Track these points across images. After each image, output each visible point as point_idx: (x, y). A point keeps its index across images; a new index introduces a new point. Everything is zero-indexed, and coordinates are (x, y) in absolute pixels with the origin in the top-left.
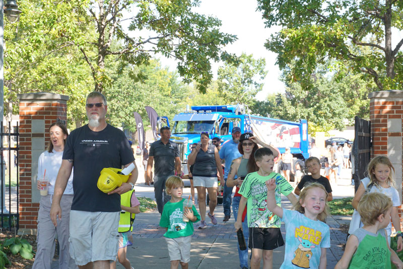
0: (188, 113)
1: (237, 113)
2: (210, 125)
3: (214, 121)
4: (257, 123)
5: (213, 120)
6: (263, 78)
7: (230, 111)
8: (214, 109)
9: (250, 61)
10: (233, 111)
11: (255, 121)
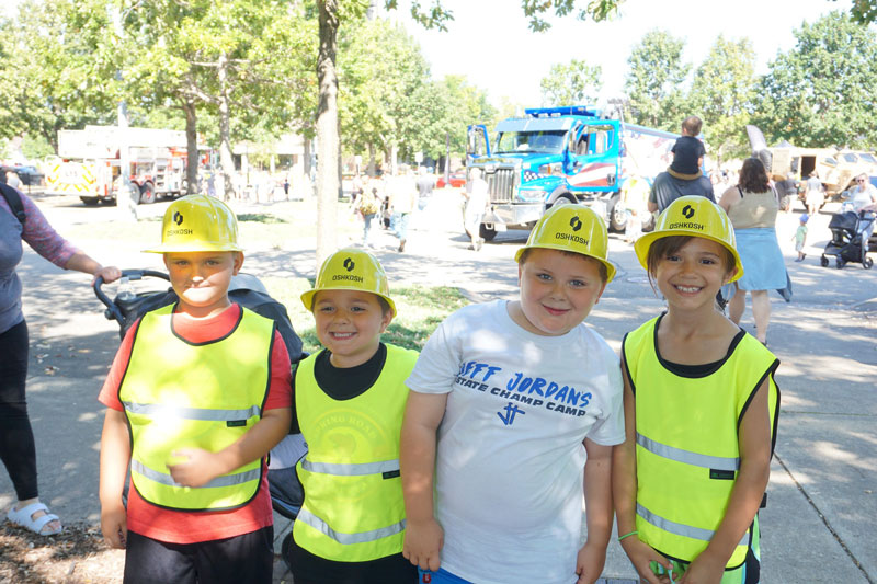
0: (519, 119)
1: (603, 118)
2: (559, 137)
3: (565, 132)
4: (633, 136)
5: (563, 129)
6: (597, 90)
7: (592, 115)
8: (565, 112)
9: (583, 68)
10: (597, 114)
11: (630, 132)
